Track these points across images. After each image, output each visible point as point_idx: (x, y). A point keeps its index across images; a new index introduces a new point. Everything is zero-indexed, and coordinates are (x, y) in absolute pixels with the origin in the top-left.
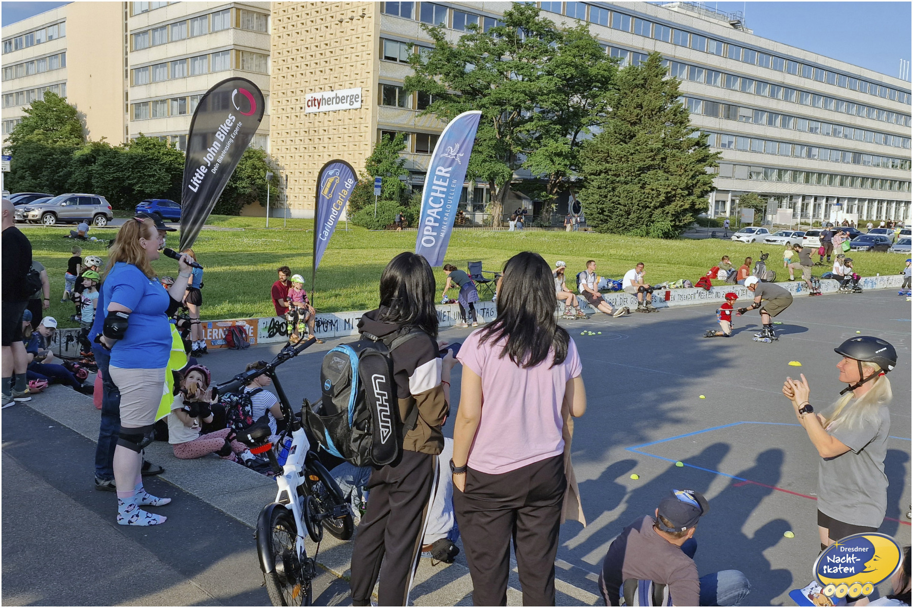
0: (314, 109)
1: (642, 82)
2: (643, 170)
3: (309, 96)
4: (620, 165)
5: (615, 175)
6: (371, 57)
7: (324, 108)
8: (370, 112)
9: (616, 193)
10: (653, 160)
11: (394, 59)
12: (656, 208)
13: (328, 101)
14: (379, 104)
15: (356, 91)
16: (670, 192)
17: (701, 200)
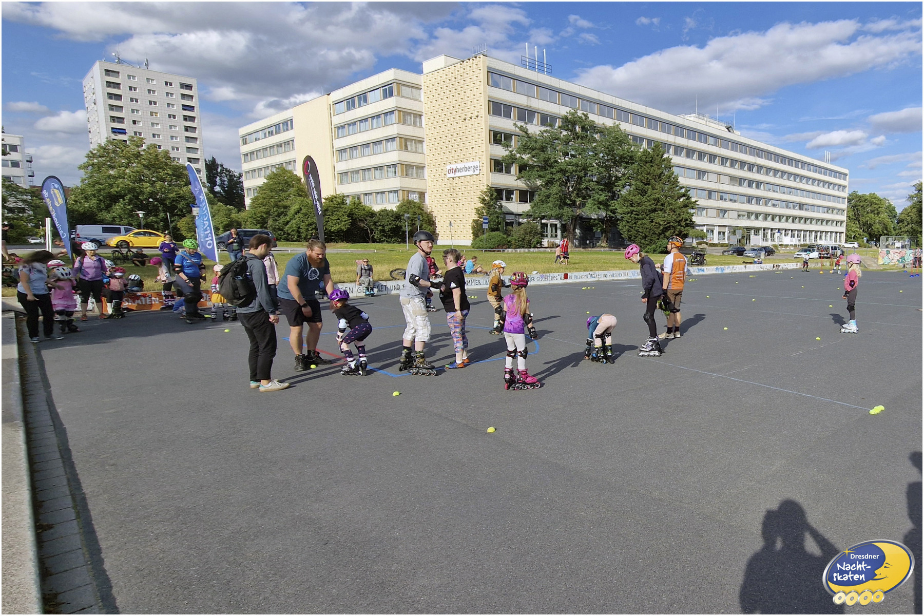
0: (452, 175)
1: (651, 159)
2: (651, 211)
3: (449, 167)
6: (484, 142)
7: (458, 174)
8: (485, 177)
13: (460, 170)
14: (491, 171)
15: (476, 163)
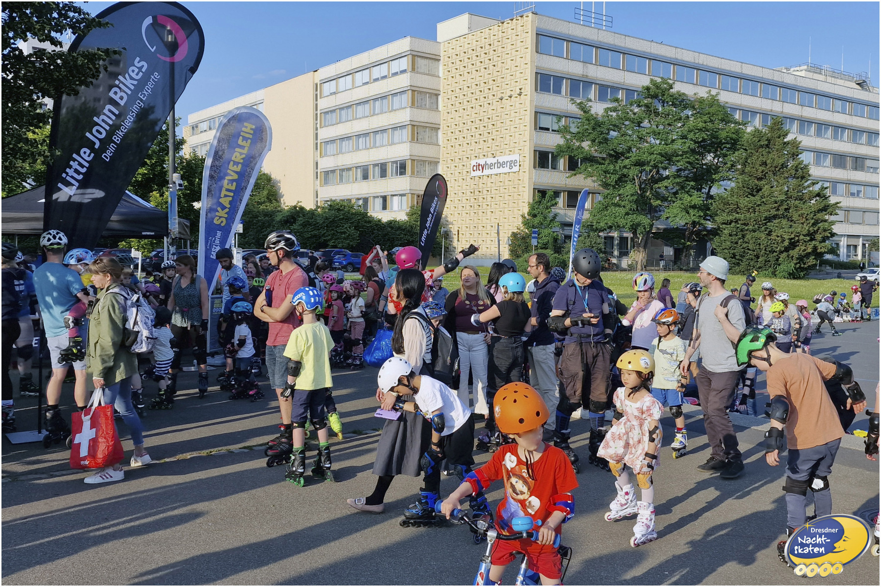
2: (769, 219)
4: (748, 215)
5: (744, 224)
6: (528, 128)
8: (527, 174)
9: (746, 239)
10: (778, 210)
11: (548, 129)
12: (781, 252)
14: (535, 167)
16: (794, 238)
17: (823, 244)
